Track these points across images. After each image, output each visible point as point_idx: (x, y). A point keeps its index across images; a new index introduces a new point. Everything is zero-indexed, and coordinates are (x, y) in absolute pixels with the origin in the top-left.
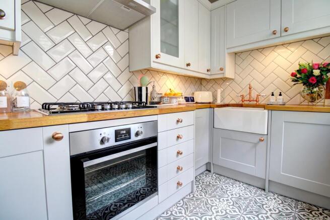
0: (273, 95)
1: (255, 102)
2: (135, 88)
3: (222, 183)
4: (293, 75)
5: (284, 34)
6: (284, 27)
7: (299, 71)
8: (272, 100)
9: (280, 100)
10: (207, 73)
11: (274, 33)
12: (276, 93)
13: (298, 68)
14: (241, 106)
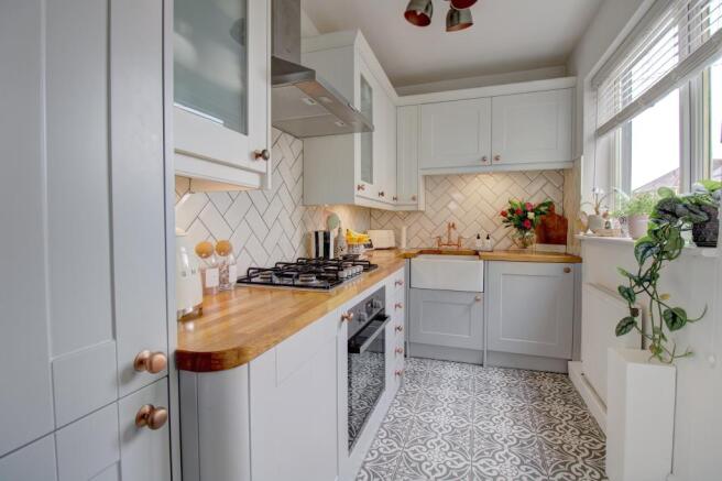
0: (478, 238)
1: (455, 247)
2: (317, 233)
3: (430, 368)
4: (504, 214)
5: (495, 162)
6: (494, 155)
7: (512, 211)
8: (478, 245)
9: (489, 244)
10: (392, 202)
11: (484, 159)
12: (483, 236)
13: (509, 206)
14: (439, 252)
